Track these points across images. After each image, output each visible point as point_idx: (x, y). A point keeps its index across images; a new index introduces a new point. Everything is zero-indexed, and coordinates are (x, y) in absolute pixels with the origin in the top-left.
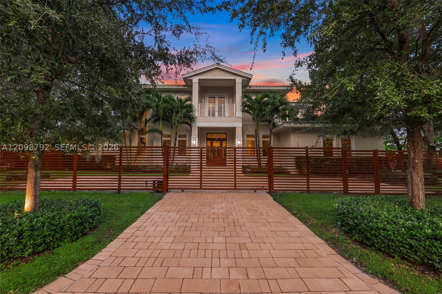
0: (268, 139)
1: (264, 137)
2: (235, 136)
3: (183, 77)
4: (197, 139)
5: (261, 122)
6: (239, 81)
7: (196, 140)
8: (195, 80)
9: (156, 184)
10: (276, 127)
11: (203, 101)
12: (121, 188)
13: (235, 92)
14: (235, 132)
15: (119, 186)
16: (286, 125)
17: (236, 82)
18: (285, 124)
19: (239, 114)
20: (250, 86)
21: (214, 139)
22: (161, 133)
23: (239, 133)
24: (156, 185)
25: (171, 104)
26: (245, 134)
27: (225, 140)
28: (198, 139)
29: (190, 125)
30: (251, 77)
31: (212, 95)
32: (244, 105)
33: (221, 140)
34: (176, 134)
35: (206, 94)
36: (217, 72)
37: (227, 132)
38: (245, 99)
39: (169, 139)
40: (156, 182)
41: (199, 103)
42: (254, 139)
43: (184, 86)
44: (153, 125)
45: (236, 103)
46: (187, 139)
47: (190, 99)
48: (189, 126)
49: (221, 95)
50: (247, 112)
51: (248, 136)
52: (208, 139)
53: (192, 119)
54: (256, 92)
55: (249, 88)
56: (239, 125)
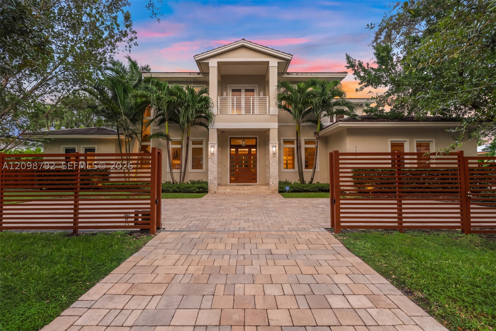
0: (313, 146)
1: (307, 142)
2: (269, 141)
3: (196, 59)
4: (216, 147)
5: (304, 122)
6: (273, 63)
7: (214, 147)
8: (213, 63)
9: (140, 217)
10: (323, 129)
11: (225, 93)
12: (80, 225)
13: (268, 82)
14: (268, 136)
15: (76, 222)
16: (341, 124)
17: (270, 65)
18: (339, 123)
19: (274, 110)
20: (288, 74)
21: (240, 146)
22: (167, 138)
23: (274, 136)
24: (140, 220)
25: (179, 97)
26: (282, 138)
27: (255, 146)
28: (218, 146)
29: (207, 127)
30: (290, 58)
31: (236, 87)
32: (281, 98)
33: (249, 147)
34: (188, 139)
35: (229, 85)
36: (243, 52)
37: (257, 137)
38: (282, 90)
39: (179, 146)
40: (140, 215)
41: (218, 96)
42: (295, 146)
43: (199, 74)
44: (158, 128)
45: (269, 95)
46: (203, 146)
47: (206, 91)
48: (205, 129)
49: (249, 87)
50: (285, 108)
51: (286, 142)
52: (232, 146)
53: (209, 118)
54: (295, 81)
55: (286, 76)
56: (274, 126)
